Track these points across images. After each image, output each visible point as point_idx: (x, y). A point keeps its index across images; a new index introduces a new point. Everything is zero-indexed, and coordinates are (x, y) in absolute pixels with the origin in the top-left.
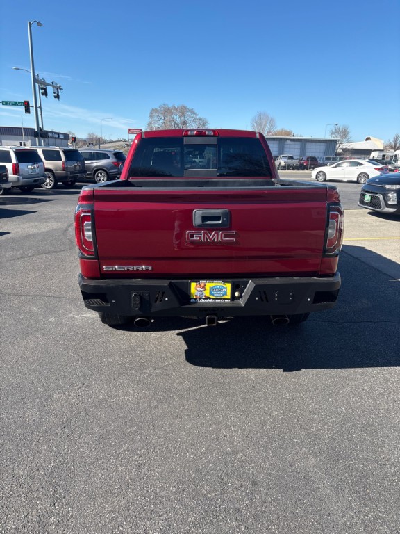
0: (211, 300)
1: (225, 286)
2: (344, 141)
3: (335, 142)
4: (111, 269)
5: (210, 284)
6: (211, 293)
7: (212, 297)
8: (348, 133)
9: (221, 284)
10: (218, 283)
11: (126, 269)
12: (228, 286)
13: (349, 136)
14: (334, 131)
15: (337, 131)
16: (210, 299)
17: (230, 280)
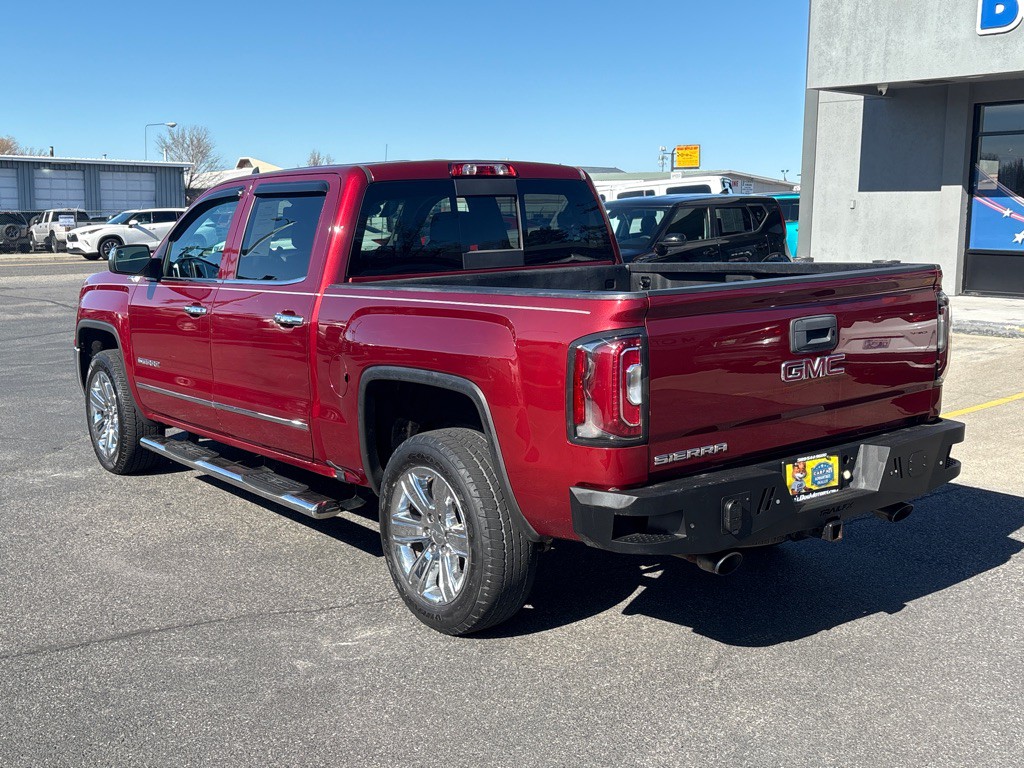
0: (815, 495)
1: (830, 462)
2: (203, 167)
3: (180, 171)
4: (666, 461)
5: (811, 462)
6: (814, 482)
7: (814, 488)
8: (208, 148)
9: (825, 460)
10: (820, 459)
11: (688, 456)
12: (835, 461)
13: (213, 153)
14: (169, 141)
15: (178, 142)
16: (811, 491)
17: (836, 449)
